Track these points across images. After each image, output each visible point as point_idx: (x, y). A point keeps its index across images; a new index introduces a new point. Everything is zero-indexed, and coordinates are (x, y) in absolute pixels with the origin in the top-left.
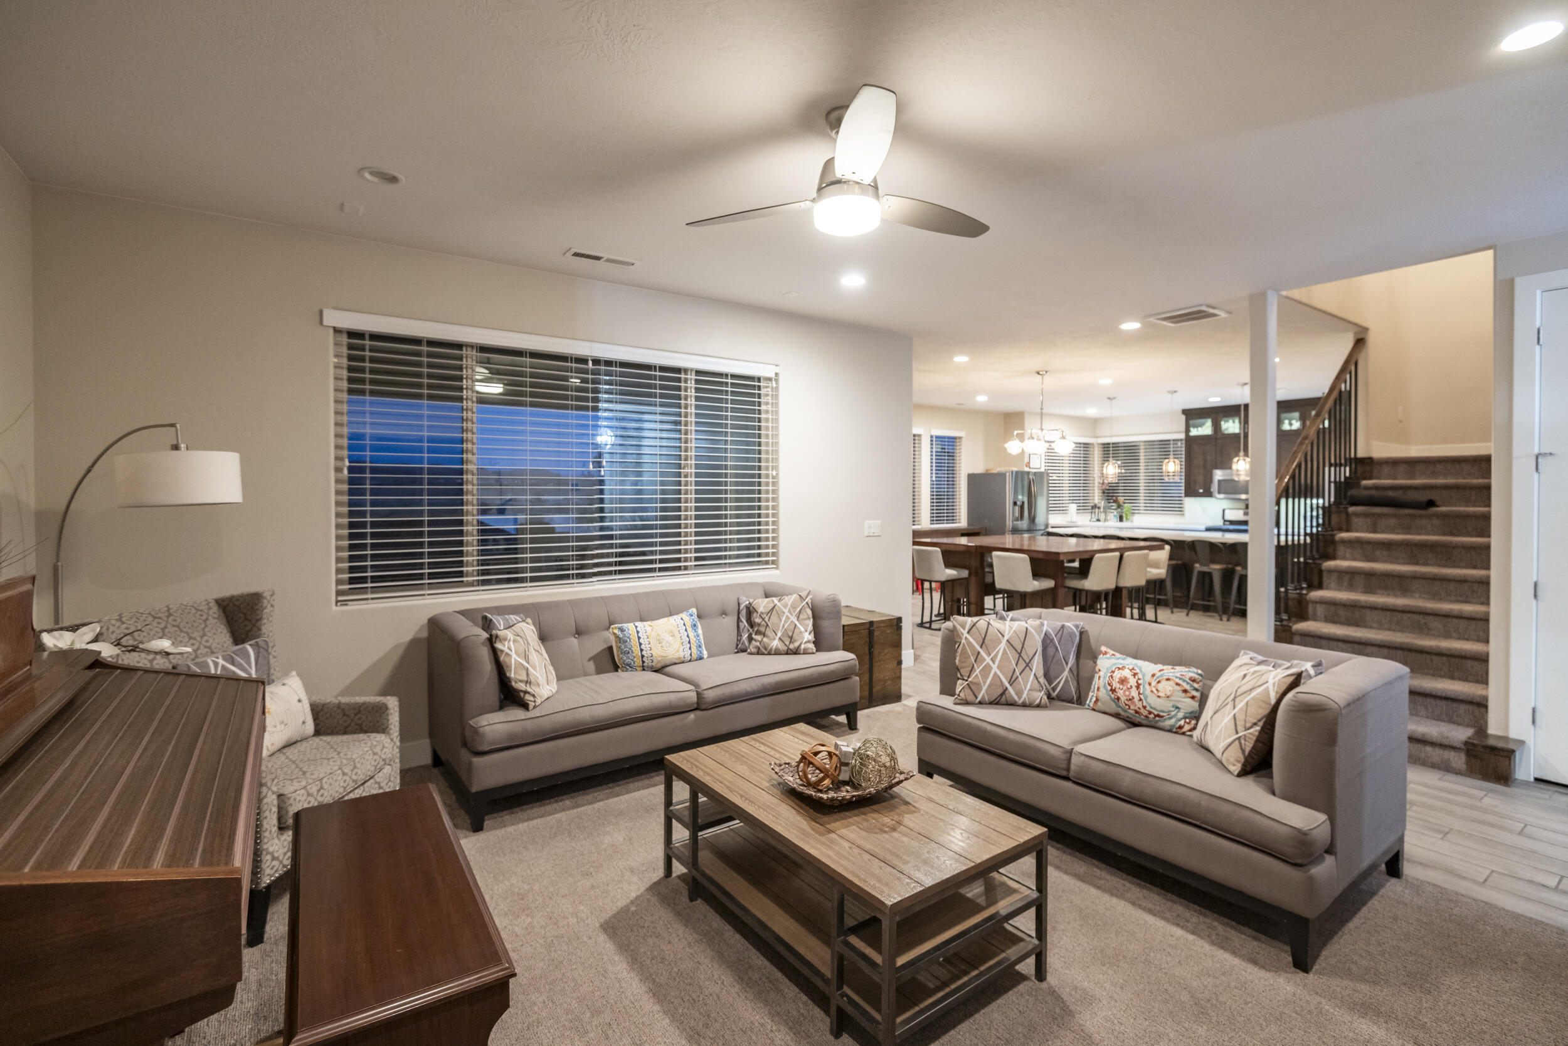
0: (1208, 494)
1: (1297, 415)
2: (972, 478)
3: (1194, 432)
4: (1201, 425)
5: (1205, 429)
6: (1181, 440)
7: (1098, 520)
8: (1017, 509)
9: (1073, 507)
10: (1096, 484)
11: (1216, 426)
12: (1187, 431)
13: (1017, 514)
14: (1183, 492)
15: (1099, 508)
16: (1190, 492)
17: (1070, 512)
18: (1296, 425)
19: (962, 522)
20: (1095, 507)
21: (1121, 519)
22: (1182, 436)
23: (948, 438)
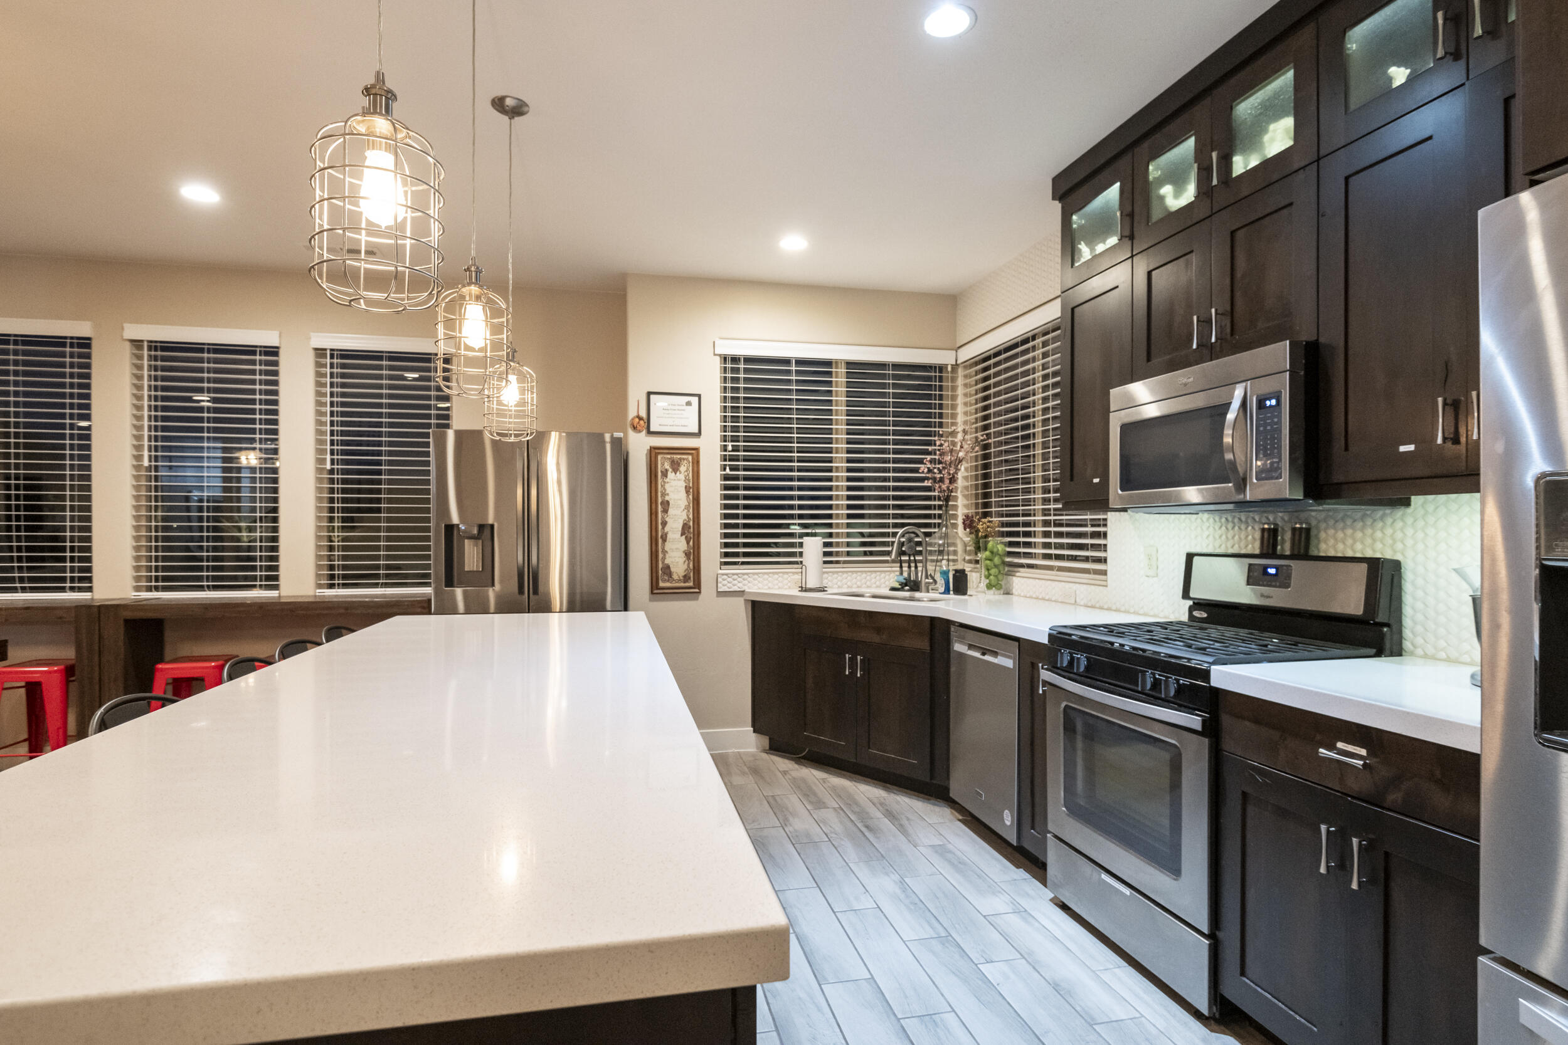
23: (391, 359)
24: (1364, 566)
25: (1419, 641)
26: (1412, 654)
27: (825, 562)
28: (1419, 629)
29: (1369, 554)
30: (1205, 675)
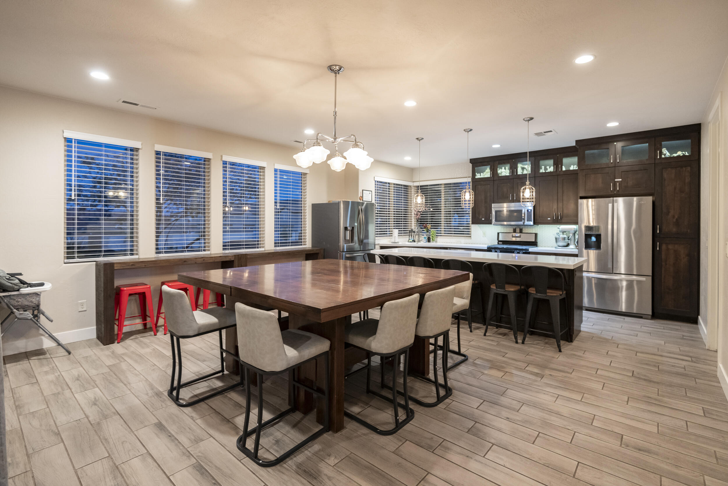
0: (488, 222)
1: (551, 162)
2: (315, 207)
3: (478, 176)
4: (483, 172)
5: (487, 173)
6: (469, 183)
7: (414, 241)
8: (348, 233)
9: (396, 232)
10: (413, 215)
11: (494, 171)
12: (474, 175)
13: (348, 237)
14: (471, 220)
15: (414, 232)
16: (476, 221)
17: (393, 236)
18: (551, 169)
19: (308, 244)
20: (412, 231)
21: (429, 240)
22: (470, 180)
23: (293, 173)
24: (534, 234)
25: (540, 244)
26: (539, 247)
27: (398, 235)
28: (540, 243)
29: (535, 232)
30: (528, 250)
